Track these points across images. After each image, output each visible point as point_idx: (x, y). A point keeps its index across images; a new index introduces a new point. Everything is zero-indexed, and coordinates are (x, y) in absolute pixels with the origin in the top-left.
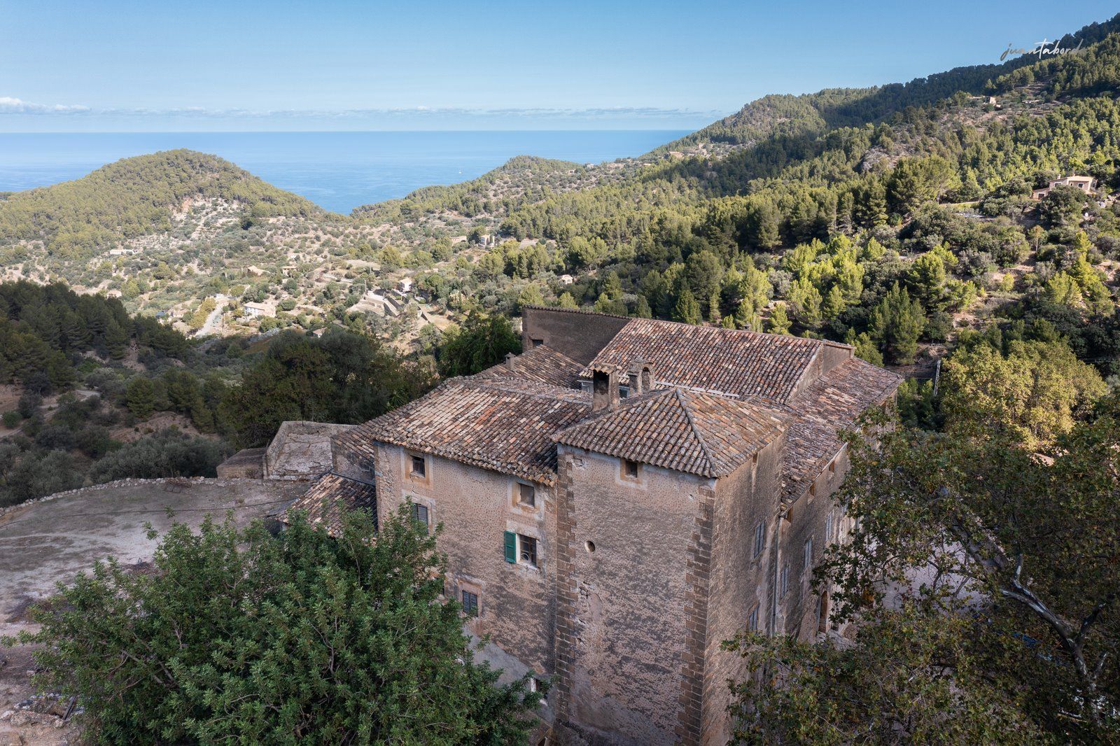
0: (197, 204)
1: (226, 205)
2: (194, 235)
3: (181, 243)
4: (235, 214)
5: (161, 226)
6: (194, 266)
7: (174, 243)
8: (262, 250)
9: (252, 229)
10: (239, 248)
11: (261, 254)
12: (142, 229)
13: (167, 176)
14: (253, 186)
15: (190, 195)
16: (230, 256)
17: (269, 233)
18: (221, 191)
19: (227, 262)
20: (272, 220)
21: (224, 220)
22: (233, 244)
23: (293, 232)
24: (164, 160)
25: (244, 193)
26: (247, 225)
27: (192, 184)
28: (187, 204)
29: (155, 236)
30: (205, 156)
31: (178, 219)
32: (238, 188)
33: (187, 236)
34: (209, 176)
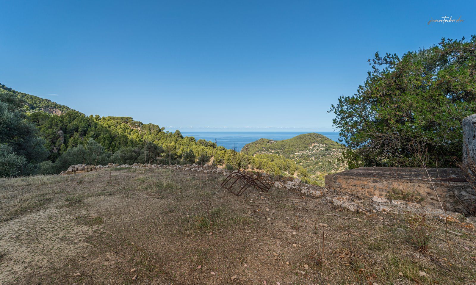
0: (315, 145)
1: (322, 145)
2: (314, 151)
3: (310, 153)
4: (324, 148)
5: (306, 149)
6: (313, 158)
7: (309, 153)
8: (330, 156)
9: (328, 151)
10: (324, 155)
11: (330, 157)
12: (302, 149)
13: (309, 138)
14: (329, 141)
15: (314, 143)
16: (322, 157)
17: (332, 152)
18: (321, 142)
19: (321, 158)
20: (333, 149)
21: (321, 149)
22: (323, 154)
23: (339, 152)
24: (309, 135)
25: (327, 143)
26: (327, 150)
27: (315, 140)
28: (313, 145)
29: (305, 151)
30: (318, 134)
31: (311, 148)
32: (325, 142)
33: (312, 151)
34: (319, 139)
